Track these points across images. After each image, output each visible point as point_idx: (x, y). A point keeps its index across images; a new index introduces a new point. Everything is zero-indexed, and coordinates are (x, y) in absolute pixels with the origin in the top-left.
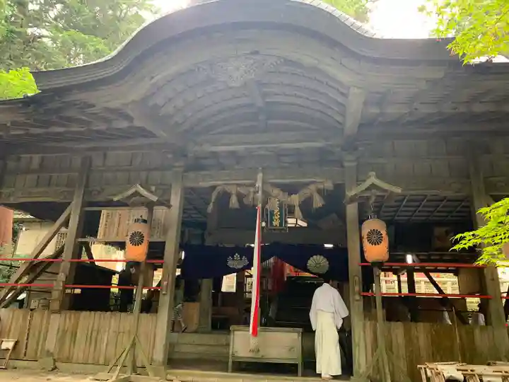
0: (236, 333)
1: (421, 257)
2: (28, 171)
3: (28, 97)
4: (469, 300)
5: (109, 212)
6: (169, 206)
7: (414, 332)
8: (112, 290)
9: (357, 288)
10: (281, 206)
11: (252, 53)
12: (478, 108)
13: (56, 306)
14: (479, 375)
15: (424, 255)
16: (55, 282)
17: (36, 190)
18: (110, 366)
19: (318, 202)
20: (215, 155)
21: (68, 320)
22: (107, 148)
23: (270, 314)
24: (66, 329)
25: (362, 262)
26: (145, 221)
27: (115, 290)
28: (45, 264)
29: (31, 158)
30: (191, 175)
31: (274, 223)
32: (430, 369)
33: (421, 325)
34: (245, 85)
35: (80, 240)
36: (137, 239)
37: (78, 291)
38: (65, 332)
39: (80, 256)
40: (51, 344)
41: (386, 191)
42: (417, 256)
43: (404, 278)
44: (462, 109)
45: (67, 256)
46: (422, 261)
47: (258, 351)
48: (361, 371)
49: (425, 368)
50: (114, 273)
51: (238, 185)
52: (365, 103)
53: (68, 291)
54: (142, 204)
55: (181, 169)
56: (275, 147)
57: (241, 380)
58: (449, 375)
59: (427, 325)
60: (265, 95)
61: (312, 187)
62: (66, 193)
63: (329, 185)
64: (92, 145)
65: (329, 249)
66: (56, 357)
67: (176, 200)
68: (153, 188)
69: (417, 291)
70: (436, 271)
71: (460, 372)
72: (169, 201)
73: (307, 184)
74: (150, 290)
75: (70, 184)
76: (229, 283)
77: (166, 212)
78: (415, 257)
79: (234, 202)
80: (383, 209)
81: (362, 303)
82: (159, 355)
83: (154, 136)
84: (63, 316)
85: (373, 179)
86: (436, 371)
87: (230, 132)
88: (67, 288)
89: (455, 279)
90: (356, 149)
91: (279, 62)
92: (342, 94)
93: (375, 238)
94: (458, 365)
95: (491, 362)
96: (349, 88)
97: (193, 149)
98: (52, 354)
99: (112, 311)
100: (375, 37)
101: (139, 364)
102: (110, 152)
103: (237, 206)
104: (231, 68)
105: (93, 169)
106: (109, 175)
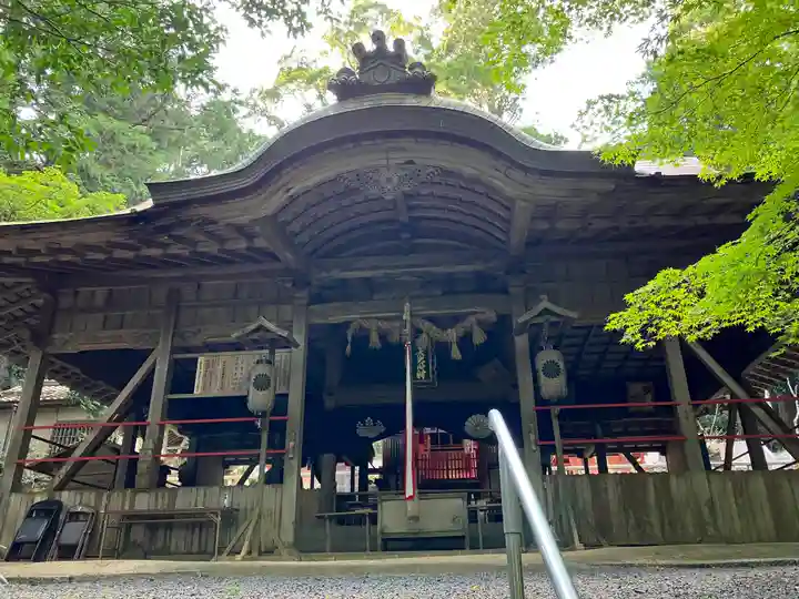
0: (384, 504)
2: (90, 310)
3: (136, 212)
5: (211, 359)
9: (532, 437)
11: (405, 163)
12: (658, 222)
17: (102, 334)
19: (479, 337)
21: (160, 499)
22: (202, 277)
29: (93, 293)
30: (318, 308)
31: (418, 375)
35: (172, 396)
51: (379, 319)
52: (533, 218)
55: (305, 302)
60: (411, 208)
61: (472, 319)
62: (147, 337)
63: (491, 316)
67: (300, 338)
73: (464, 316)
75: (152, 324)
79: (375, 341)
84: (153, 494)
85: (545, 304)
87: (366, 254)
90: (523, 272)
92: (508, 208)
93: (551, 370)
96: (515, 201)
97: (319, 276)
100: (541, 148)
102: (205, 283)
103: (379, 346)
104: (383, 179)
105: (182, 304)
106: (207, 311)
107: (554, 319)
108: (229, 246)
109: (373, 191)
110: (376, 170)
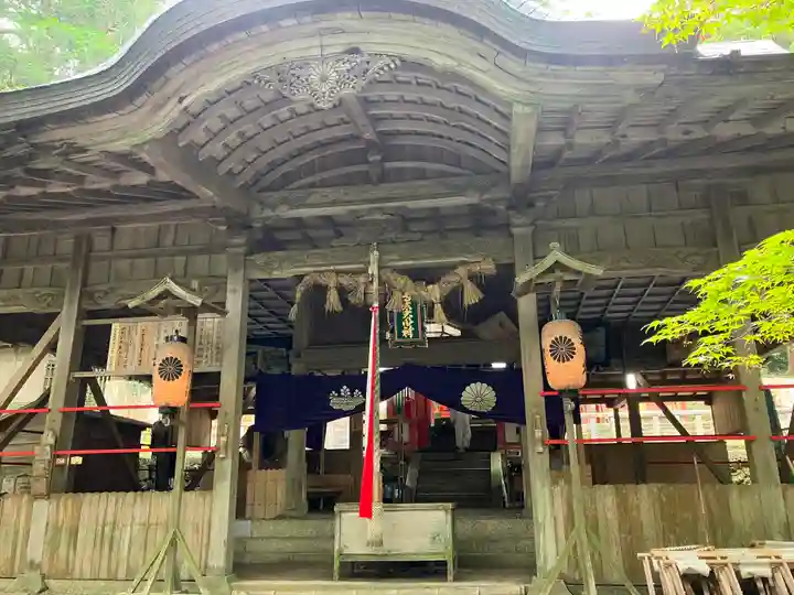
0: (343, 515)
1: (650, 378)
4: (730, 443)
5: (123, 325)
6: (223, 313)
7: (632, 499)
8: (141, 455)
9: (538, 434)
10: (414, 304)
11: (346, 52)
13: (40, 486)
14: (734, 564)
15: (655, 374)
16: (37, 448)
18: (136, 581)
19: (472, 296)
20: (299, 223)
21: (62, 509)
22: (117, 219)
23: (408, 483)
24: (60, 523)
25: (545, 390)
26: (183, 340)
27: (146, 455)
28: (21, 418)
30: (259, 259)
31: (405, 333)
32: (656, 558)
33: (643, 489)
34: (339, 105)
35: (78, 375)
36: (171, 369)
37: (78, 460)
38: (57, 530)
39: (81, 402)
40: (37, 551)
41: (579, 273)
42: (644, 376)
43: (624, 413)
44: (699, 133)
45: (56, 403)
46: (652, 383)
47: (381, 543)
48: (549, 567)
49: (649, 558)
50: (144, 426)
51: (338, 273)
53: (61, 461)
54: (177, 311)
55: (242, 250)
56: (399, 208)
57: (354, 592)
58: (687, 567)
59: (655, 487)
60: (376, 119)
61: (462, 271)
62: (49, 298)
63: (488, 267)
64: (90, 214)
65: (499, 372)
66: (45, 571)
67: (235, 302)
68: (195, 284)
69: (645, 433)
70: (675, 398)
71: (705, 561)
72: (223, 304)
73: (454, 267)
74: (206, 452)
75: (56, 282)
76: (337, 435)
77: (219, 322)
78: (640, 378)
79: (333, 301)
80: (584, 302)
81: (546, 456)
82: (218, 559)
83: (191, 196)
84: (53, 502)
85: (556, 254)
86: (666, 561)
87: (324, 184)
88: (59, 456)
89: (708, 410)
90: (531, 205)
91: (392, 66)
92: (503, 115)
93: (562, 350)
94: (702, 551)
95: (757, 542)
96: (510, 105)
97: (262, 215)
98: (39, 566)
99: (143, 490)
100: (547, 19)
101: (184, 575)
102: (120, 227)
103: (338, 308)
104: (315, 78)
105: (92, 254)
106: (124, 265)
107: (568, 277)
108: (125, 181)
109: (301, 96)
110: (305, 63)
